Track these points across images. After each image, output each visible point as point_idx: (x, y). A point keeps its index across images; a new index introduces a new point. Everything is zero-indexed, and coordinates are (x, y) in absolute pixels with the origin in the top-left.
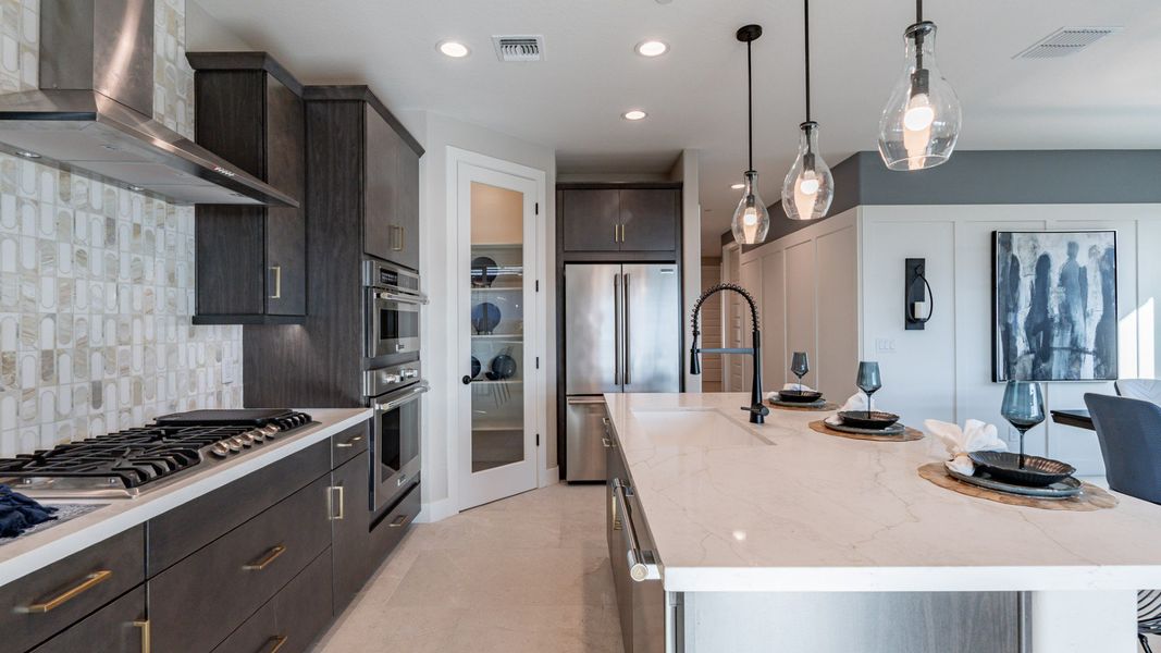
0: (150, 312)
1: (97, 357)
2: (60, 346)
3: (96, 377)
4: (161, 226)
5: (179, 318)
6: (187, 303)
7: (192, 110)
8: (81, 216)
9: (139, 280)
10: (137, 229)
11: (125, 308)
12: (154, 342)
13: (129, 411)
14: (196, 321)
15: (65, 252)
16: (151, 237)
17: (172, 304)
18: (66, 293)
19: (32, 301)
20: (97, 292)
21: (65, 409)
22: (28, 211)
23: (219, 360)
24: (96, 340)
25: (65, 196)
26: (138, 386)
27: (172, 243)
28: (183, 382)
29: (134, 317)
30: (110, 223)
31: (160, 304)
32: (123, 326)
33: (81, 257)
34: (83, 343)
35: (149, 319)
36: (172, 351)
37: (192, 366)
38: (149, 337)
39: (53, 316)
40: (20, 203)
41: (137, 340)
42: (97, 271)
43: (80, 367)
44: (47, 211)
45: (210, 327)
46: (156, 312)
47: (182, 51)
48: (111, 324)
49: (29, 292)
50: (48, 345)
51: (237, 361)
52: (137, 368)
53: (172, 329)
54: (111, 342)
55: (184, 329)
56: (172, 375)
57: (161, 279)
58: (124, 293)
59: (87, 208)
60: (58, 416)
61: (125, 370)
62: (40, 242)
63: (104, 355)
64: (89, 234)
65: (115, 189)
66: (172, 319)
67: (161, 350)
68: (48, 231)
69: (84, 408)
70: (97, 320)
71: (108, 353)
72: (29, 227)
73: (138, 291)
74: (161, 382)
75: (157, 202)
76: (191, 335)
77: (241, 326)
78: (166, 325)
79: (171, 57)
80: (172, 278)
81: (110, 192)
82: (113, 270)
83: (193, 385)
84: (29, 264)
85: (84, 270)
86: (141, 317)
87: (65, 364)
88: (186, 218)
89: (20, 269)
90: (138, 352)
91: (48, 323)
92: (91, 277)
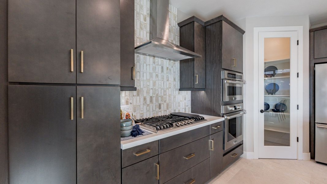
0: (170, 88)
1: (160, 98)
2: (153, 95)
3: (160, 102)
4: (172, 67)
5: (176, 89)
6: (178, 86)
7: (179, 38)
8: (157, 66)
9: (168, 80)
10: (167, 68)
11: (165, 87)
12: (171, 95)
13: (166, 111)
14: (180, 90)
15: (154, 75)
16: (170, 70)
17: (175, 86)
18: (154, 84)
19: (149, 86)
20: (160, 83)
21: (154, 109)
22: (148, 66)
23: (185, 100)
24: (160, 94)
25: (154, 63)
26: (168, 105)
27: (175, 71)
28: (177, 105)
29: (167, 89)
30: (162, 67)
31: (172, 86)
32: (165, 91)
33: (157, 76)
34: (157, 95)
35: (170, 89)
36: (175, 97)
37: (179, 101)
38: (170, 94)
39: (152, 89)
40: (147, 65)
41: (167, 94)
42: (160, 79)
43: (157, 100)
44: (151, 66)
45: (183, 91)
46: (171, 88)
47: (177, 23)
48: (162, 90)
49: (148, 84)
50: (151, 95)
51: (190, 100)
52: (167, 101)
53: (175, 92)
54: (163, 95)
55: (177, 92)
56: (175, 103)
57: (172, 80)
58: (165, 83)
59: (158, 65)
60: (153, 111)
61: (165, 101)
62: (150, 73)
63: (161, 98)
64: (158, 71)
65: (163, 59)
66: (175, 89)
67: (172, 97)
68: (151, 71)
69: (158, 109)
70: (160, 90)
71: (162, 97)
72: (148, 70)
73: (168, 83)
74: (172, 104)
75: (171, 61)
76: (179, 93)
77: (190, 91)
78: (173, 91)
79: (174, 26)
80: (175, 79)
81: (162, 60)
82: (163, 78)
83: (179, 106)
84: (148, 78)
85: (157, 79)
86: (168, 89)
87: (154, 99)
88: (178, 64)
89: (147, 79)
90: (168, 97)
91: (151, 90)
92: (159, 80)
